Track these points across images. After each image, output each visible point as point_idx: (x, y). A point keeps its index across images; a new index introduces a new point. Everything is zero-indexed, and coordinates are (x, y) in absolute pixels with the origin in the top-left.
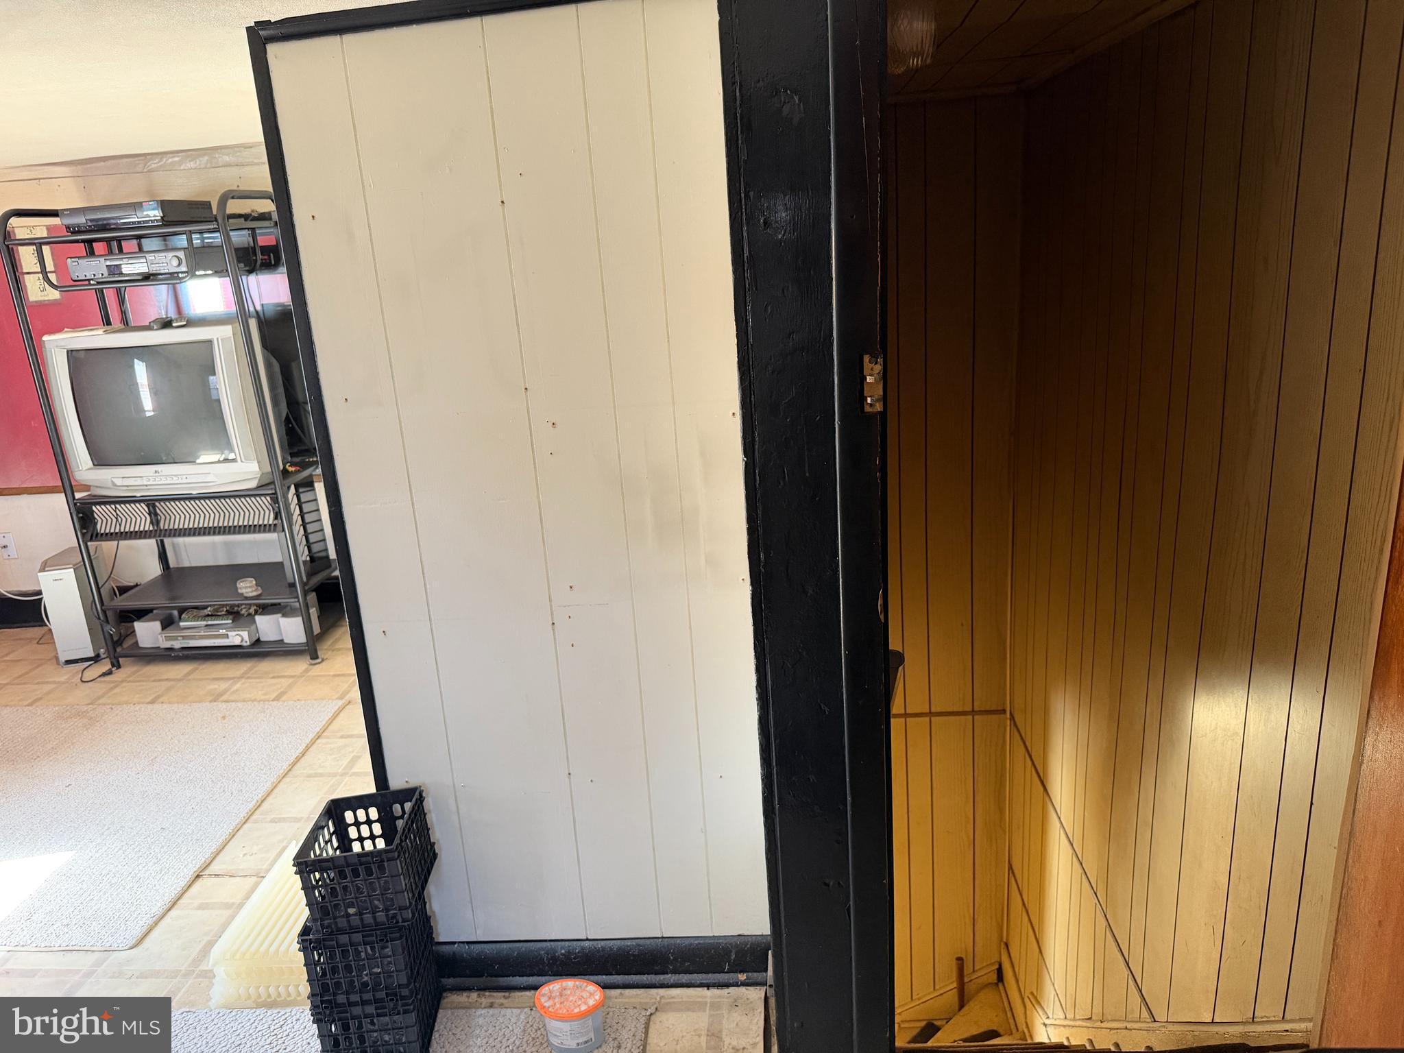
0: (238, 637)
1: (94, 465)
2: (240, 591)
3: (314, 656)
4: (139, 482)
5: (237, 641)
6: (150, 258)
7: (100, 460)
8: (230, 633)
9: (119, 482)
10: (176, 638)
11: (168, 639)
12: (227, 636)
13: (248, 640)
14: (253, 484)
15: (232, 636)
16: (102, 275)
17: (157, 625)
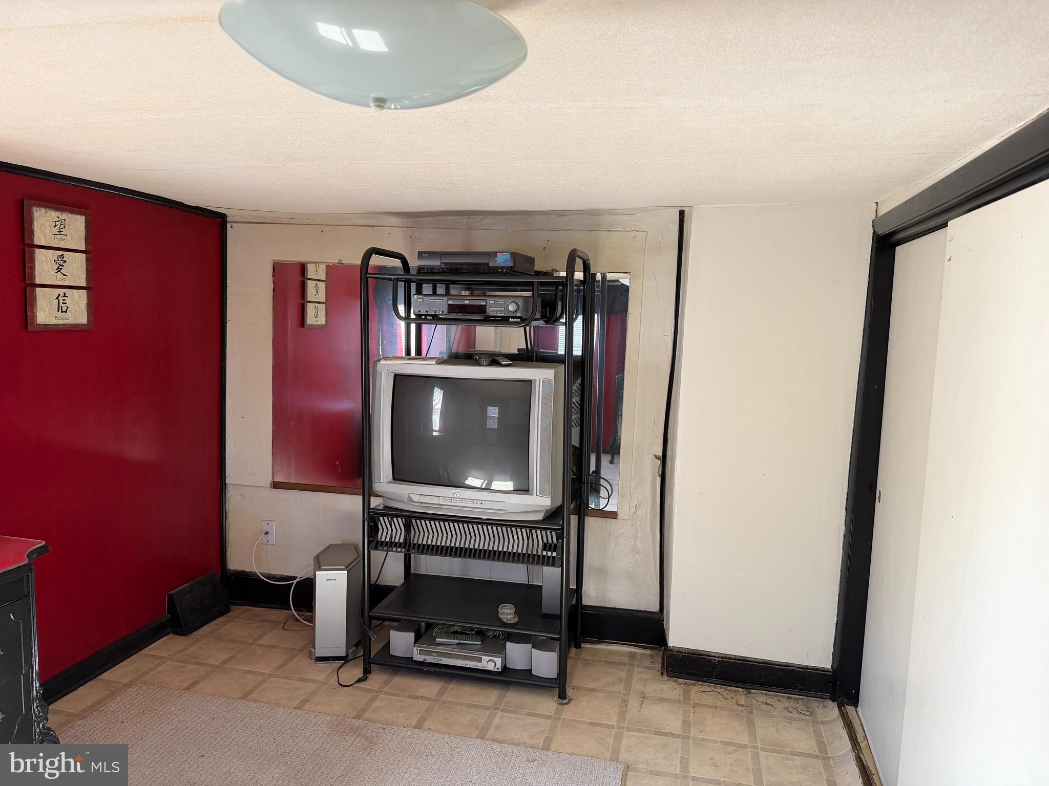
0: (490, 663)
1: (394, 479)
2: (502, 617)
3: (563, 696)
4: (435, 501)
5: (490, 667)
6: (491, 302)
7: (399, 476)
8: (483, 657)
9: (416, 498)
10: (430, 653)
11: (421, 652)
12: (480, 660)
13: (500, 668)
14: (540, 517)
15: (485, 660)
16: (443, 312)
17: (411, 636)
